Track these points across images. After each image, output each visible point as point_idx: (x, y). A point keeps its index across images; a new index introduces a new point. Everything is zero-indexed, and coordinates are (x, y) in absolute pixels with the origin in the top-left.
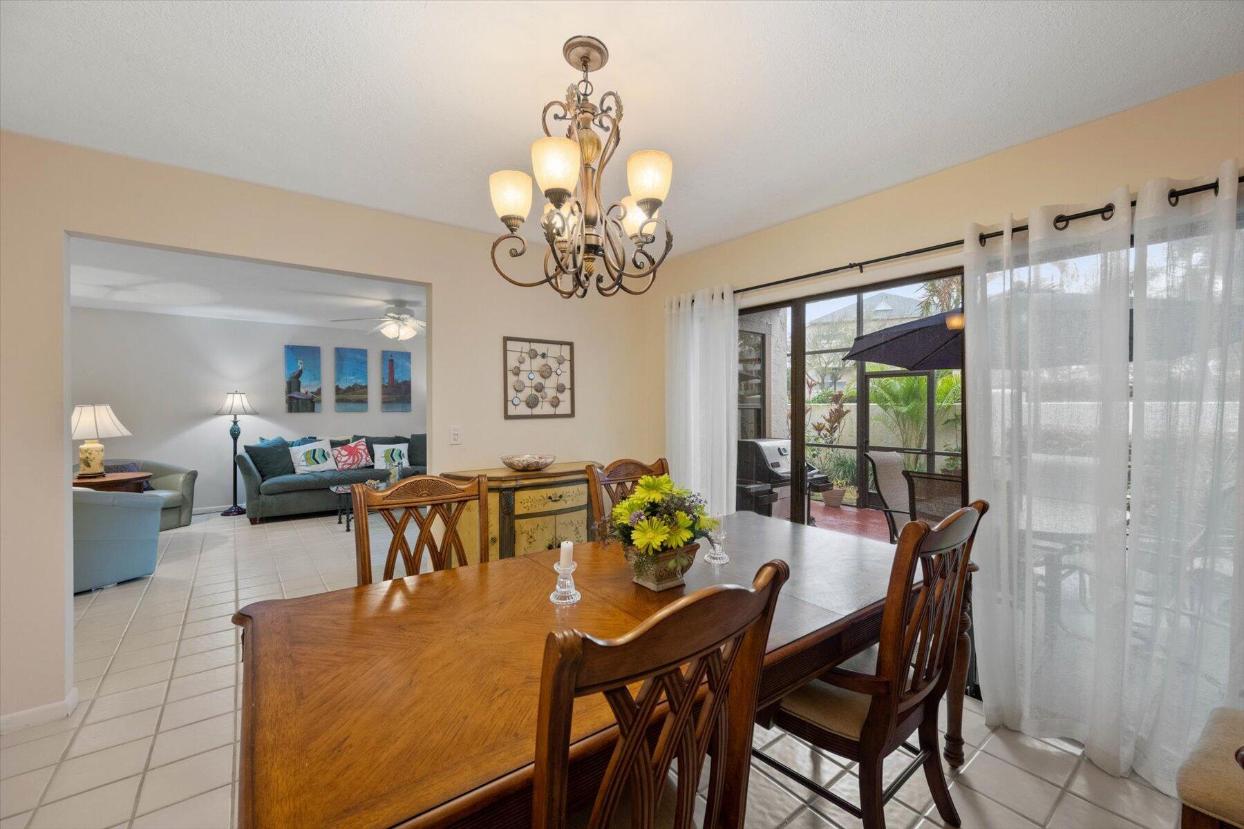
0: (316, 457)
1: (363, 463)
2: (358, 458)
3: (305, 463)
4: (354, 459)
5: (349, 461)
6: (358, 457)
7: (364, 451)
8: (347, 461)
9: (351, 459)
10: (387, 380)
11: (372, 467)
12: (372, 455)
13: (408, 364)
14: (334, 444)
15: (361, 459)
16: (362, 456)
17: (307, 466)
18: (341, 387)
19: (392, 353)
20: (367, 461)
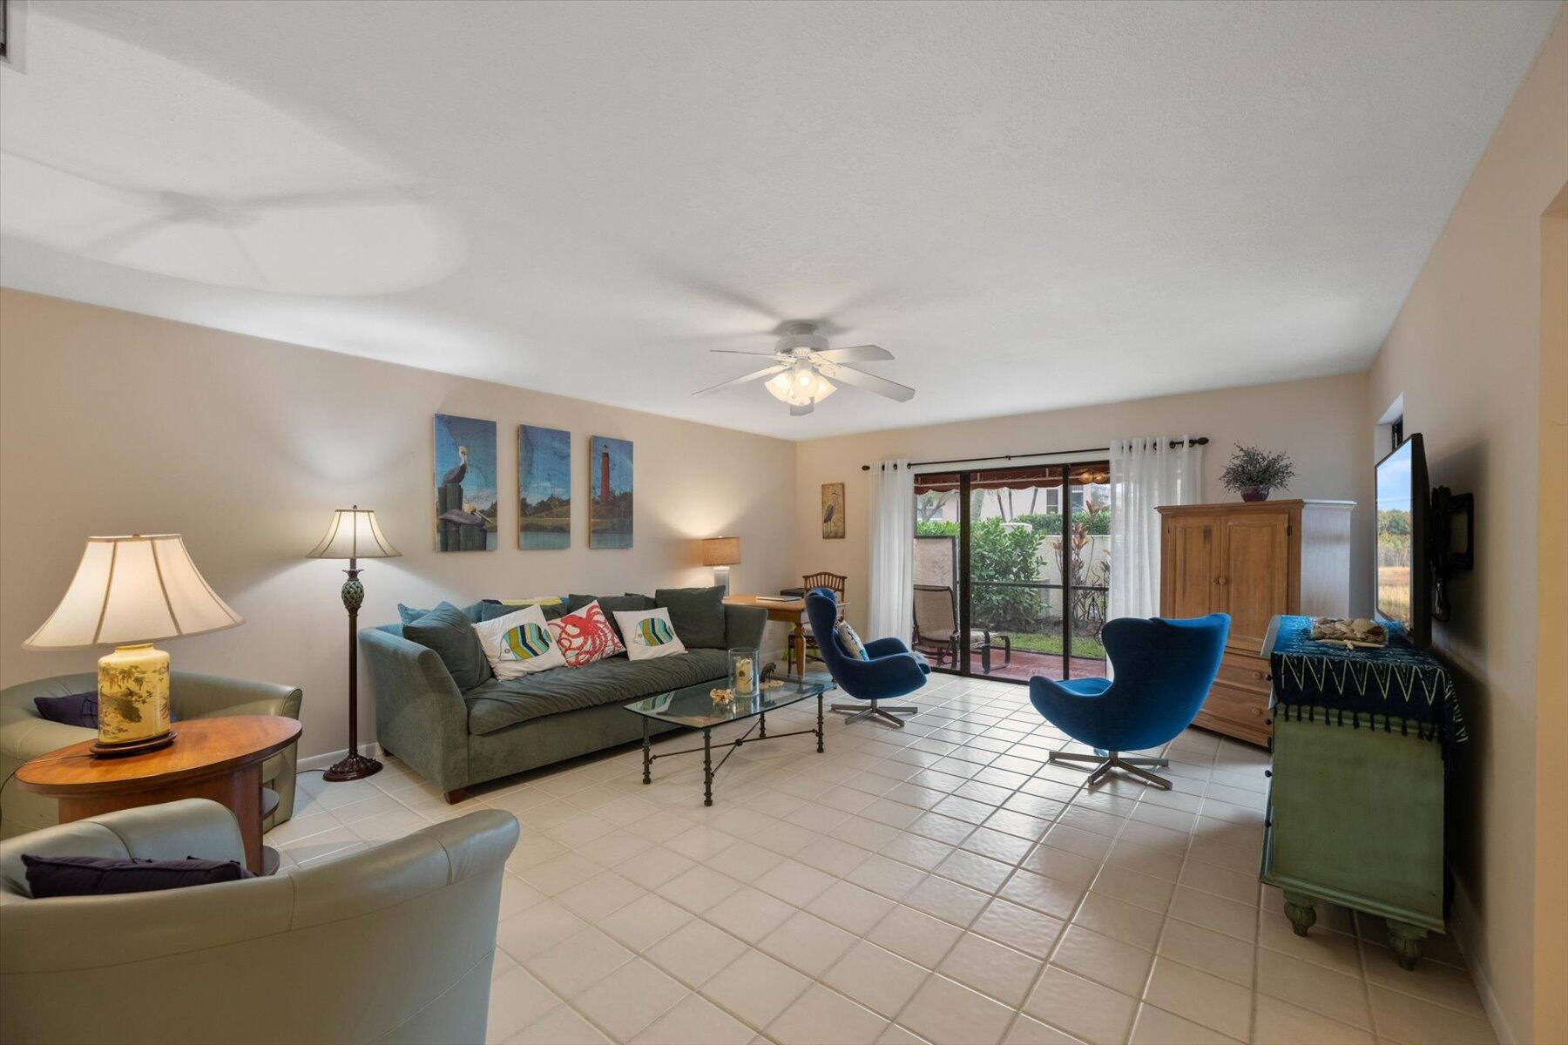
0: (528, 641)
1: (609, 650)
2: (601, 640)
3: (511, 656)
4: (594, 643)
5: (588, 647)
6: (599, 637)
7: (604, 623)
8: (582, 646)
9: (590, 642)
10: (599, 492)
11: (624, 655)
12: (617, 631)
13: (628, 461)
14: (550, 613)
15: (606, 641)
16: (605, 635)
17: (516, 661)
18: (529, 501)
19: (606, 442)
20: (615, 644)
